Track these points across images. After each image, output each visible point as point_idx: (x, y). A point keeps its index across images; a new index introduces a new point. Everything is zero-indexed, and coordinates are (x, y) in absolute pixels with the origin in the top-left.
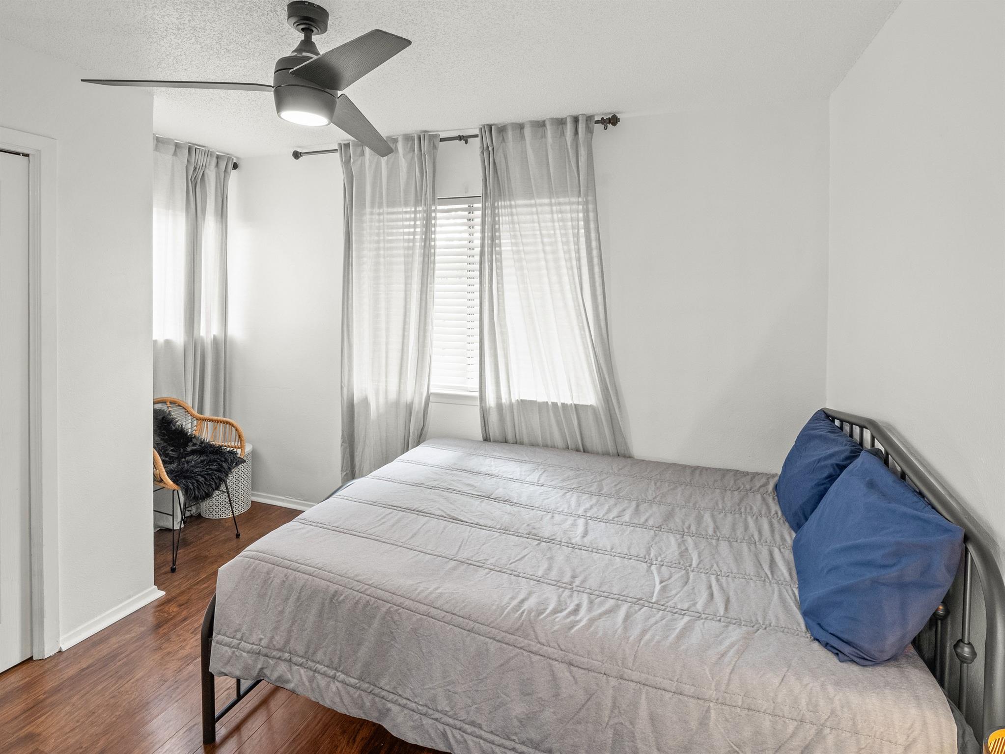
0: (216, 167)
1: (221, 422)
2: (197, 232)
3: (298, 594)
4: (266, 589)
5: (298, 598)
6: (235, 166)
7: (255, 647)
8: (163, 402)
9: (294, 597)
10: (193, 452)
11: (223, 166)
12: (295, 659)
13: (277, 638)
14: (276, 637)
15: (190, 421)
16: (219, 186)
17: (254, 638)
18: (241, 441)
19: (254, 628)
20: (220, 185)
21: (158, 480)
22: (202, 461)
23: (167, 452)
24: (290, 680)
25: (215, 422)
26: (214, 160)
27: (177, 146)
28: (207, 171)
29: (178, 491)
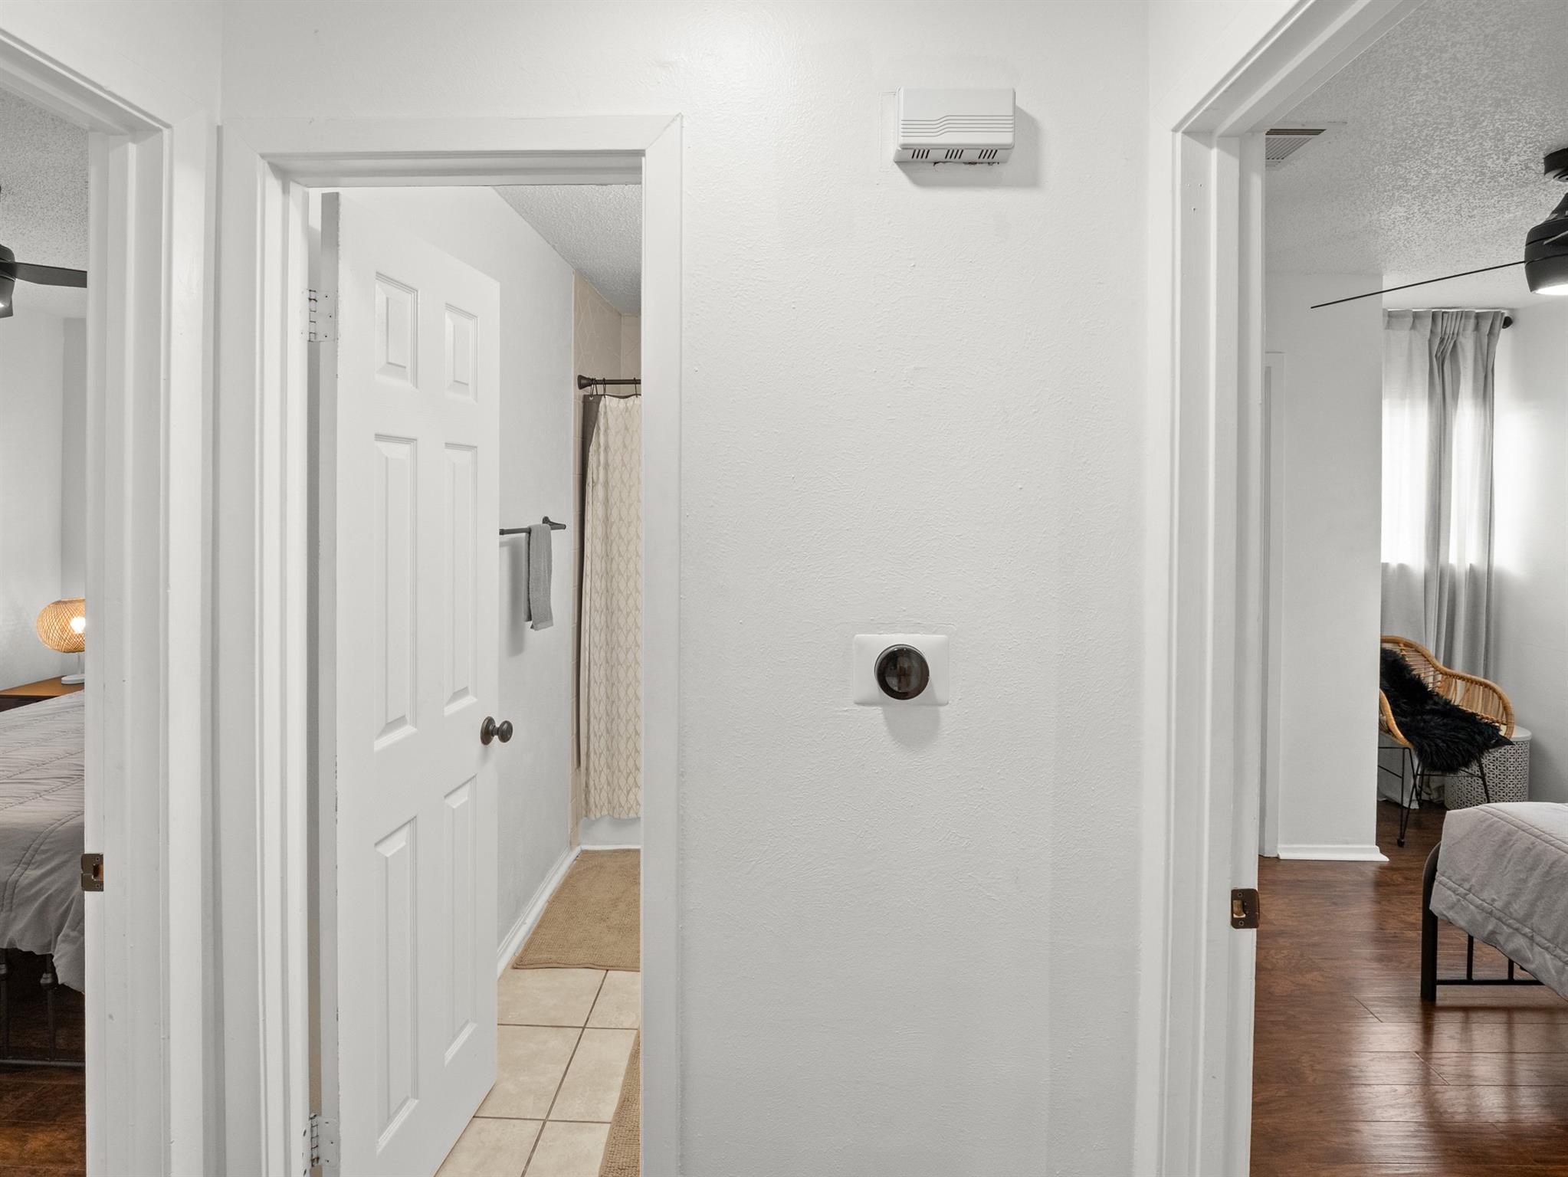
0: (1474, 331)
1: (1476, 684)
2: (1445, 424)
3: (1547, 868)
4: (1506, 850)
5: (1548, 873)
6: (1508, 322)
7: (1485, 904)
8: (1396, 642)
9: (1540, 870)
10: (1433, 712)
11: (1486, 327)
12: (1538, 939)
13: (1516, 906)
14: (1514, 905)
15: (1432, 673)
16: (1479, 356)
17: (1485, 895)
18: (1507, 714)
19: (1486, 885)
20: (1482, 354)
21: (1384, 729)
22: (1444, 725)
23: (1398, 703)
24: (1530, 960)
25: (1468, 681)
26: (1472, 322)
27: (1416, 316)
28: (1461, 339)
29: (1410, 750)
